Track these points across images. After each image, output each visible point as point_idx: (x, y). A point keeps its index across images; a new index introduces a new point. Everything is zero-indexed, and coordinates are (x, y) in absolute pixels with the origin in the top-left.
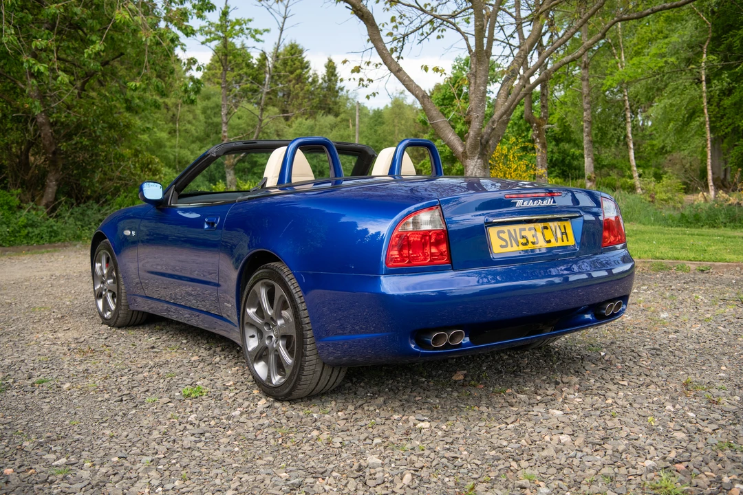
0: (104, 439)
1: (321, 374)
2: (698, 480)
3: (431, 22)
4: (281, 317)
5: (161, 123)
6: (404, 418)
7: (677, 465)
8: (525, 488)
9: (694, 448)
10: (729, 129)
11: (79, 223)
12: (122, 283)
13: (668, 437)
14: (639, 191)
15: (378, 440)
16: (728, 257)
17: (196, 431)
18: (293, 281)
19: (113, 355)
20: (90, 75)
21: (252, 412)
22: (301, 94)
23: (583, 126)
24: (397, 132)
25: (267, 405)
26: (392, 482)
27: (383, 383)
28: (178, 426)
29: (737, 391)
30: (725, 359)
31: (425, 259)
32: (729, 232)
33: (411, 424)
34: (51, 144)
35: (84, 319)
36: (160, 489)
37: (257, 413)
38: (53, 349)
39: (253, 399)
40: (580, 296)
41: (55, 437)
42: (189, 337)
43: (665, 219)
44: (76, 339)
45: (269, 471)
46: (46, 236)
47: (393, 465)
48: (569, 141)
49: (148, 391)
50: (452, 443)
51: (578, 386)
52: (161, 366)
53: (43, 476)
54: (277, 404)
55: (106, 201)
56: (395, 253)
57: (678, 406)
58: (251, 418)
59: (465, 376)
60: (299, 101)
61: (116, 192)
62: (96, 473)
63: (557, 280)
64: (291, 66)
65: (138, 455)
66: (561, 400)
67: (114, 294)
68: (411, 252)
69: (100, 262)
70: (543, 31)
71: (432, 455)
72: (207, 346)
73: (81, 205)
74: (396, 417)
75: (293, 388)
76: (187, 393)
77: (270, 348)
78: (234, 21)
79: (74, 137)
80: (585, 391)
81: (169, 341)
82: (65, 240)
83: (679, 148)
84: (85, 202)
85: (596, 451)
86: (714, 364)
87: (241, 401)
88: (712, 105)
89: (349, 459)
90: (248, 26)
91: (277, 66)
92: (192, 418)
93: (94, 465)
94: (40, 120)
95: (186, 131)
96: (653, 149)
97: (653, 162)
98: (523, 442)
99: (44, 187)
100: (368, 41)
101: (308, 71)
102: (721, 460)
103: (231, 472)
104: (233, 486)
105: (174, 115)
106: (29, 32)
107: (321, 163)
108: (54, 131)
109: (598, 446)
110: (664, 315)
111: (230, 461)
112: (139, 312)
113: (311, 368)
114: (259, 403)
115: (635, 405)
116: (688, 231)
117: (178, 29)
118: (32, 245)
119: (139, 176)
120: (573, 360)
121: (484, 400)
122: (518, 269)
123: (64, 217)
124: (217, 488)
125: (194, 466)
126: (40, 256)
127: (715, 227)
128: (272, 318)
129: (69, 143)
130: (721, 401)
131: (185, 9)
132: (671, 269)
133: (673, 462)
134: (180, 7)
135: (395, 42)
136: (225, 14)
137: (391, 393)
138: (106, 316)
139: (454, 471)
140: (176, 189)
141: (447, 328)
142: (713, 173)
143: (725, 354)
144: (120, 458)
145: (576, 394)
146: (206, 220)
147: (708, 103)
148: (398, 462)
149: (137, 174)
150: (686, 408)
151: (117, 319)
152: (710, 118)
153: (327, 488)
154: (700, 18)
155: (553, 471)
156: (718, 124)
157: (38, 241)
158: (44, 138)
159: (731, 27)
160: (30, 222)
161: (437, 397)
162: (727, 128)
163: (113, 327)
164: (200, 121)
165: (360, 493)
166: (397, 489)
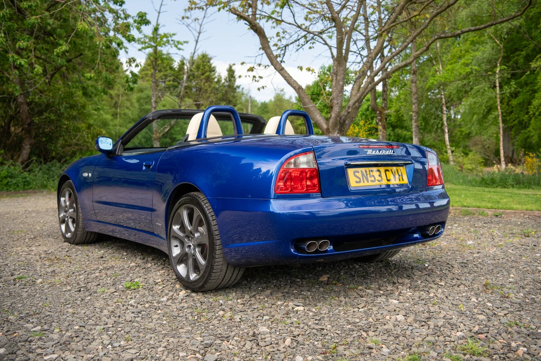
0: (68, 315)
1: (226, 272)
2: (494, 345)
3: (305, 36)
5: (107, 108)
6: (285, 304)
7: (479, 335)
8: (372, 349)
9: (491, 325)
10: (516, 122)
11: (46, 176)
12: (80, 211)
13: (473, 317)
14: (452, 163)
15: (266, 318)
16: (515, 206)
17: (135, 310)
18: (207, 205)
19: (73, 262)
20: (58, 69)
21: (176, 299)
22: (209, 90)
23: (412, 115)
25: (186, 294)
26: (277, 344)
27: (270, 282)
28: (121, 307)
29: (521, 290)
30: (513, 270)
31: (303, 189)
32: (516, 191)
33: (290, 308)
34: (27, 118)
35: (51, 239)
36: (110, 346)
37: (179, 300)
38: (28, 258)
39: (176, 291)
40: (410, 221)
41: (32, 313)
42: (128, 251)
43: (470, 182)
44: (46, 251)
45: (189, 336)
46: (21, 185)
47: (278, 333)
48: (402, 127)
49: (99, 285)
50: (320, 320)
51: (409, 285)
52: (108, 269)
53: (24, 338)
54: (193, 294)
55: (66, 160)
56: (281, 184)
57: (480, 299)
58: (175, 303)
59: (329, 278)
60: (208, 95)
61: (74, 154)
62: (63, 336)
63: (394, 208)
64: (202, 70)
65: (93, 325)
66: (397, 293)
67: (74, 219)
68: (292, 184)
69: (64, 197)
70: (385, 45)
71: (306, 327)
72: (142, 257)
73: (48, 163)
74: (279, 303)
75: (206, 282)
76: (128, 286)
77: (189, 254)
78: (163, 34)
79: (44, 113)
80: (415, 288)
81: (113, 253)
82: (35, 188)
83: (481, 133)
84: (50, 161)
85: (422, 326)
86: (505, 273)
87: (167, 292)
88: (503, 104)
89: (246, 329)
90: (173, 39)
91: (192, 69)
92: (132, 302)
93: (61, 331)
94: (20, 100)
95: (125, 114)
96: (461, 135)
97: (462, 144)
98: (371, 320)
99: (20, 149)
100: (260, 49)
101: (214, 74)
102: (510, 333)
103: (161, 336)
104: (163, 345)
105: (116, 103)
106: (14, 36)
108: (30, 109)
109: (424, 323)
110: (470, 242)
111: (160, 329)
112: (92, 232)
113: (219, 267)
114: (180, 293)
115: (449, 298)
116: (486, 189)
117: (123, 37)
118: (11, 191)
119: (91, 143)
120: (405, 269)
121: (342, 293)
123: (35, 172)
124: (152, 346)
125: (134, 332)
126: (17, 199)
127: (505, 187)
128: (191, 232)
129: (41, 117)
130: (510, 296)
131: (128, 23)
132: (474, 214)
133: (477, 333)
134: (125, 21)
135: (279, 50)
136: (156, 29)
137: (276, 288)
138: (67, 236)
139: (321, 338)
140: (122, 143)
141: (318, 238)
142: (504, 153)
143: (513, 267)
144: (81, 326)
145: (408, 290)
146: (144, 164)
147: (501, 102)
148: (281, 331)
149: (89, 142)
150: (486, 300)
151: (76, 238)
152: (502, 113)
153: (231, 347)
154: (496, 42)
155: (392, 338)
156: (508, 118)
157: (15, 189)
158: (22, 113)
159: (517, 50)
160: (10, 174)
161: (308, 291)
162: (514, 121)
163: (72, 244)
164: (135, 107)
165: (254, 350)
166: (281, 348)
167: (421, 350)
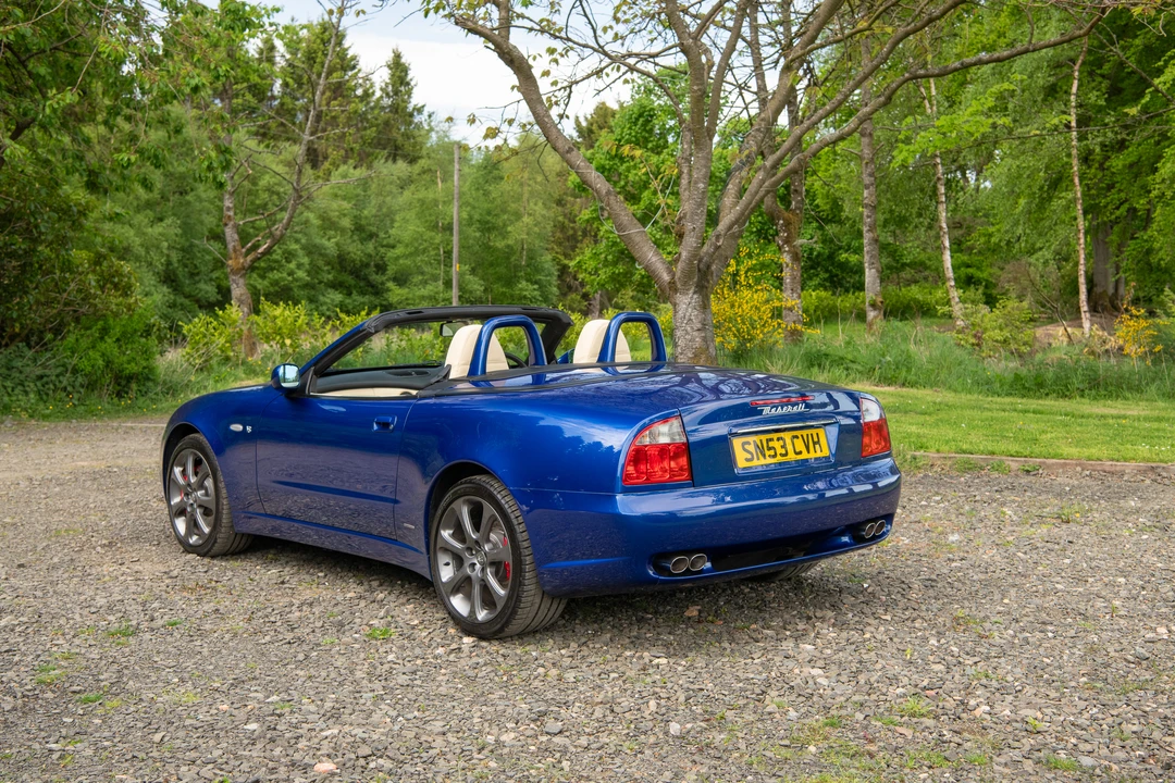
1: (540, 606)
2: (945, 703)
4: (488, 540)
6: (637, 655)
7: (927, 692)
8: (774, 712)
9: (949, 678)
13: (925, 669)
15: (613, 675)
16: (1067, 451)
17: (404, 670)
18: (508, 499)
21: (459, 651)
23: (862, 214)
24: (526, 196)
25: (473, 644)
26: (639, 709)
27: (602, 621)
29: (1013, 625)
30: (1013, 591)
31: (664, 475)
33: (647, 660)
36: (402, 719)
37: (465, 652)
39: (453, 638)
40: (838, 514)
43: (990, 381)
44: (166, 573)
45: (506, 703)
51: (833, 621)
54: (484, 644)
55: (47, 343)
56: (631, 468)
57: (943, 641)
58: (461, 657)
59: (700, 611)
60: (339, 131)
62: (322, 707)
63: (810, 497)
66: (813, 635)
67: (208, 510)
68: (648, 467)
71: (676, 688)
74: (628, 653)
75: (506, 624)
77: (473, 578)
80: (841, 625)
81: (298, 574)
86: (997, 597)
87: (439, 640)
88: (1088, 168)
90: (272, 20)
91: (297, 63)
92: (391, 658)
93: (312, 701)
98: (772, 674)
100: (513, 88)
101: (355, 76)
102: (973, 687)
103: (467, 704)
107: (383, 250)
110: (954, 537)
111: (459, 695)
113: (529, 599)
114: (462, 642)
115: (895, 640)
116: (1022, 403)
119: (100, 297)
120: (829, 593)
121: (725, 636)
122: (763, 486)
125: (424, 700)
127: (1066, 396)
128: (476, 542)
130: (992, 636)
132: (982, 468)
133: (925, 689)
137: (615, 630)
138: (191, 542)
139: (701, 701)
140: (316, 372)
141: (689, 552)
143: (1014, 586)
145: (831, 629)
146: (376, 419)
147: (1082, 165)
150: (952, 643)
151: (213, 545)
152: (1084, 192)
153: (574, 715)
155: (802, 698)
161: (670, 633)
162: (1118, 208)
165: (610, 718)
166: (646, 714)
167: (843, 712)
